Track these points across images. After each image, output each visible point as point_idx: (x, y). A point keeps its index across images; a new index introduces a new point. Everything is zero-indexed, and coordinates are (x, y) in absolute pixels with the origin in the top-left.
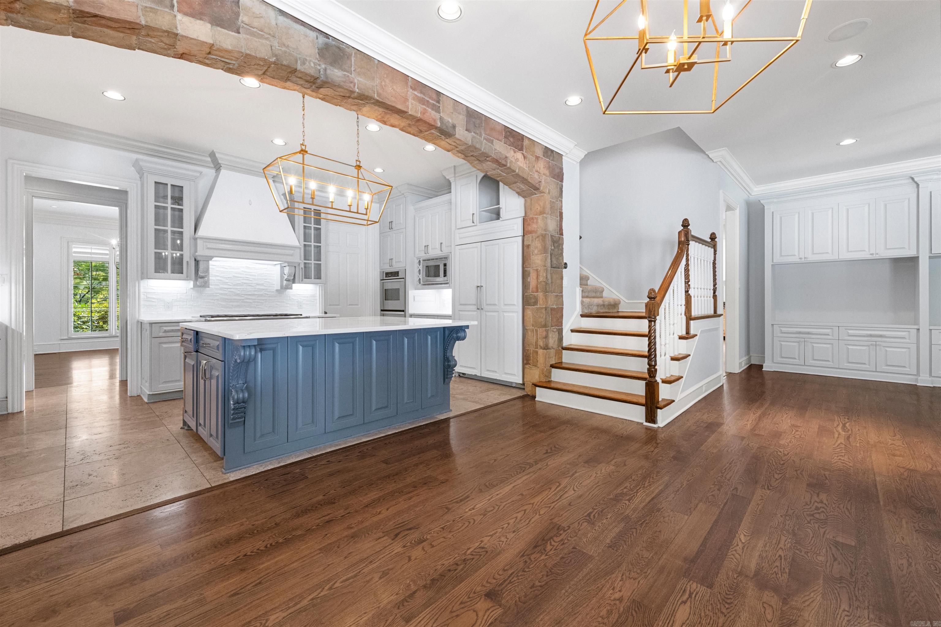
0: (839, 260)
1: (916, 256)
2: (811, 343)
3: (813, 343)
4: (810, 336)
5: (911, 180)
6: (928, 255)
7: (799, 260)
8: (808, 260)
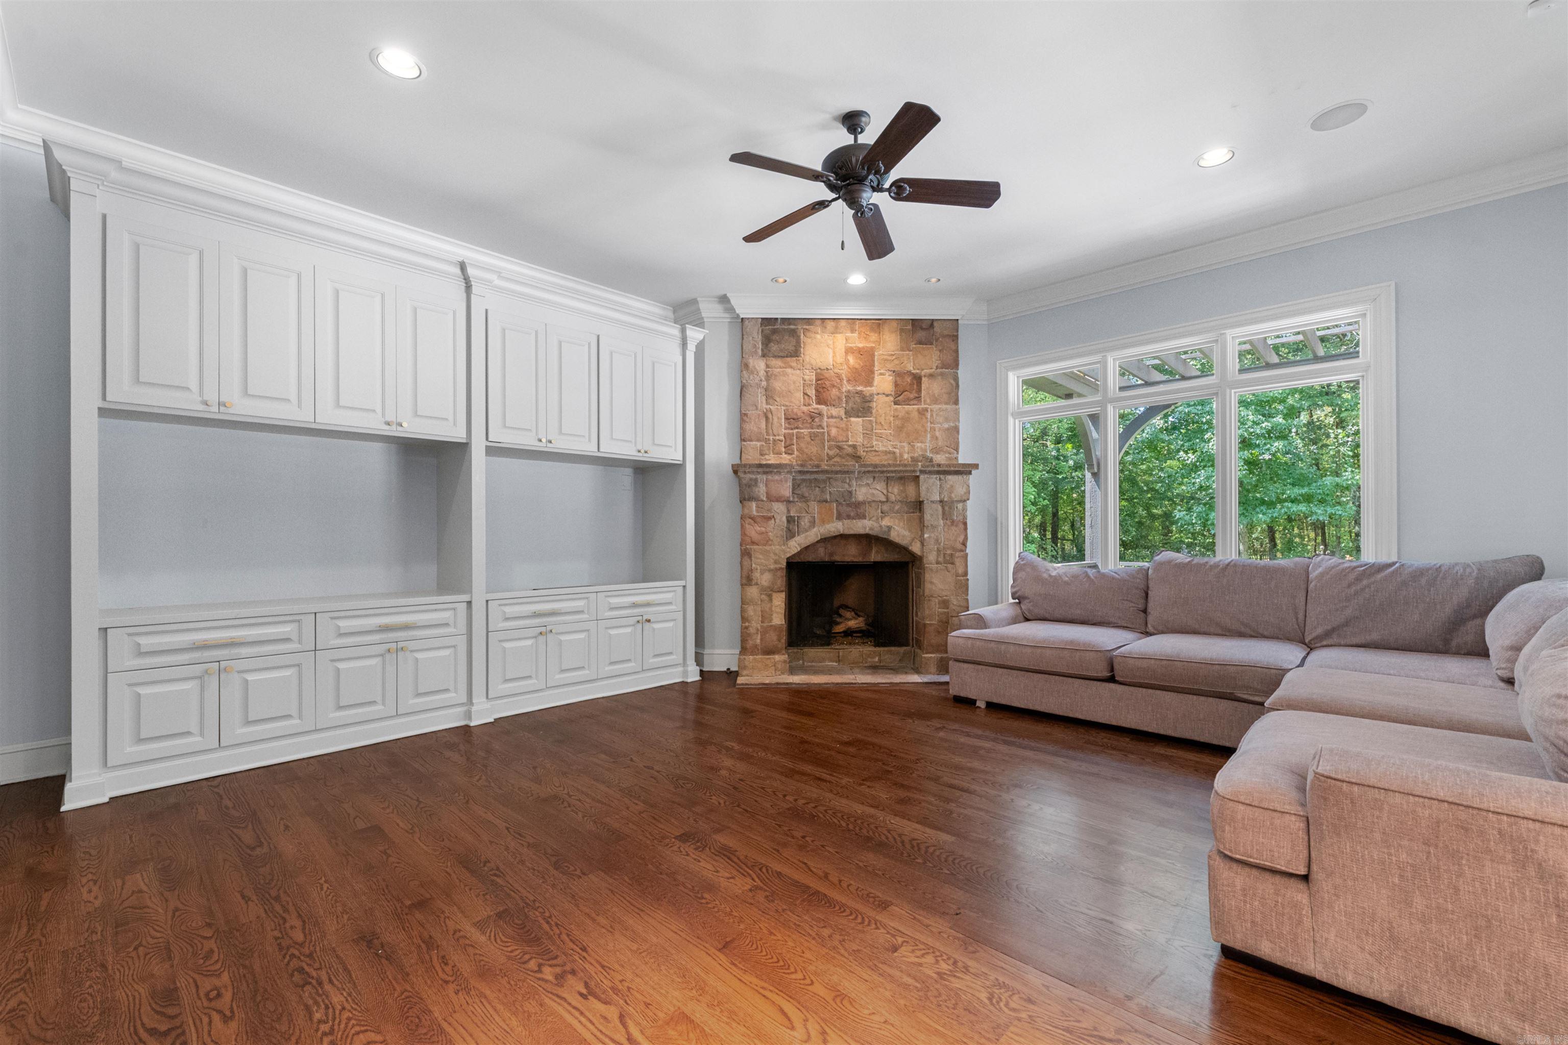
0: (313, 426)
1: (464, 441)
2: (239, 672)
3: (243, 672)
4: (235, 651)
5: (458, 271)
6: (484, 443)
7: (202, 407)
8: (231, 411)
